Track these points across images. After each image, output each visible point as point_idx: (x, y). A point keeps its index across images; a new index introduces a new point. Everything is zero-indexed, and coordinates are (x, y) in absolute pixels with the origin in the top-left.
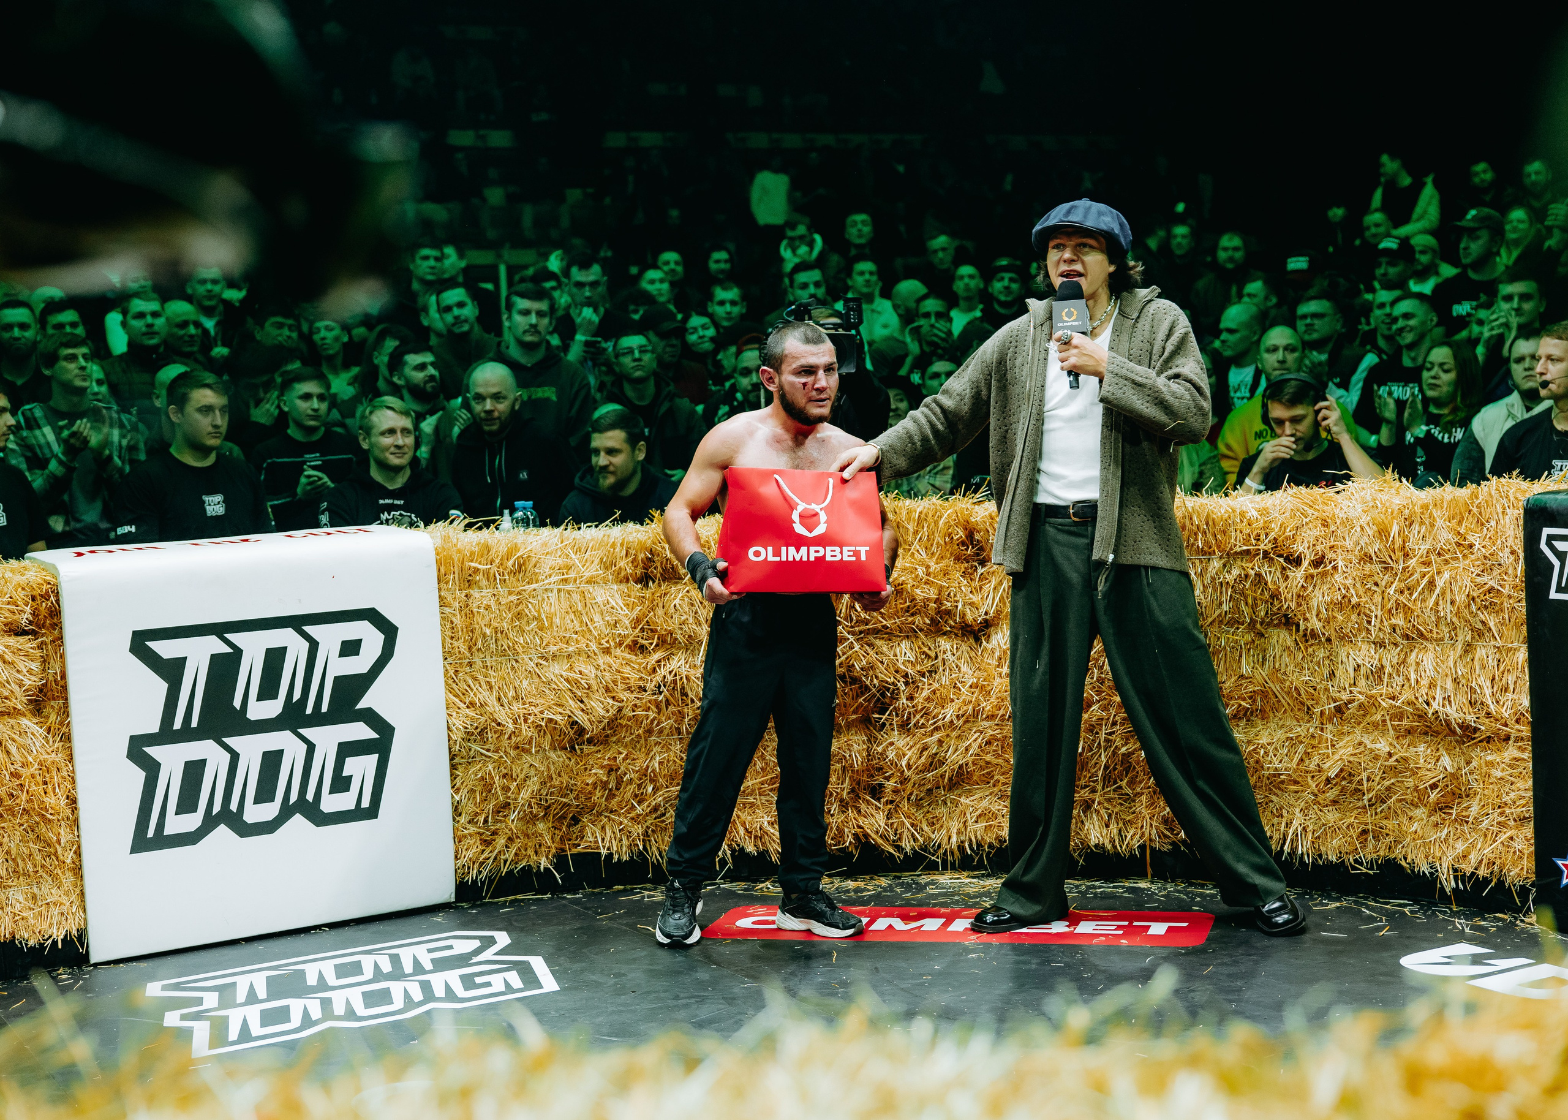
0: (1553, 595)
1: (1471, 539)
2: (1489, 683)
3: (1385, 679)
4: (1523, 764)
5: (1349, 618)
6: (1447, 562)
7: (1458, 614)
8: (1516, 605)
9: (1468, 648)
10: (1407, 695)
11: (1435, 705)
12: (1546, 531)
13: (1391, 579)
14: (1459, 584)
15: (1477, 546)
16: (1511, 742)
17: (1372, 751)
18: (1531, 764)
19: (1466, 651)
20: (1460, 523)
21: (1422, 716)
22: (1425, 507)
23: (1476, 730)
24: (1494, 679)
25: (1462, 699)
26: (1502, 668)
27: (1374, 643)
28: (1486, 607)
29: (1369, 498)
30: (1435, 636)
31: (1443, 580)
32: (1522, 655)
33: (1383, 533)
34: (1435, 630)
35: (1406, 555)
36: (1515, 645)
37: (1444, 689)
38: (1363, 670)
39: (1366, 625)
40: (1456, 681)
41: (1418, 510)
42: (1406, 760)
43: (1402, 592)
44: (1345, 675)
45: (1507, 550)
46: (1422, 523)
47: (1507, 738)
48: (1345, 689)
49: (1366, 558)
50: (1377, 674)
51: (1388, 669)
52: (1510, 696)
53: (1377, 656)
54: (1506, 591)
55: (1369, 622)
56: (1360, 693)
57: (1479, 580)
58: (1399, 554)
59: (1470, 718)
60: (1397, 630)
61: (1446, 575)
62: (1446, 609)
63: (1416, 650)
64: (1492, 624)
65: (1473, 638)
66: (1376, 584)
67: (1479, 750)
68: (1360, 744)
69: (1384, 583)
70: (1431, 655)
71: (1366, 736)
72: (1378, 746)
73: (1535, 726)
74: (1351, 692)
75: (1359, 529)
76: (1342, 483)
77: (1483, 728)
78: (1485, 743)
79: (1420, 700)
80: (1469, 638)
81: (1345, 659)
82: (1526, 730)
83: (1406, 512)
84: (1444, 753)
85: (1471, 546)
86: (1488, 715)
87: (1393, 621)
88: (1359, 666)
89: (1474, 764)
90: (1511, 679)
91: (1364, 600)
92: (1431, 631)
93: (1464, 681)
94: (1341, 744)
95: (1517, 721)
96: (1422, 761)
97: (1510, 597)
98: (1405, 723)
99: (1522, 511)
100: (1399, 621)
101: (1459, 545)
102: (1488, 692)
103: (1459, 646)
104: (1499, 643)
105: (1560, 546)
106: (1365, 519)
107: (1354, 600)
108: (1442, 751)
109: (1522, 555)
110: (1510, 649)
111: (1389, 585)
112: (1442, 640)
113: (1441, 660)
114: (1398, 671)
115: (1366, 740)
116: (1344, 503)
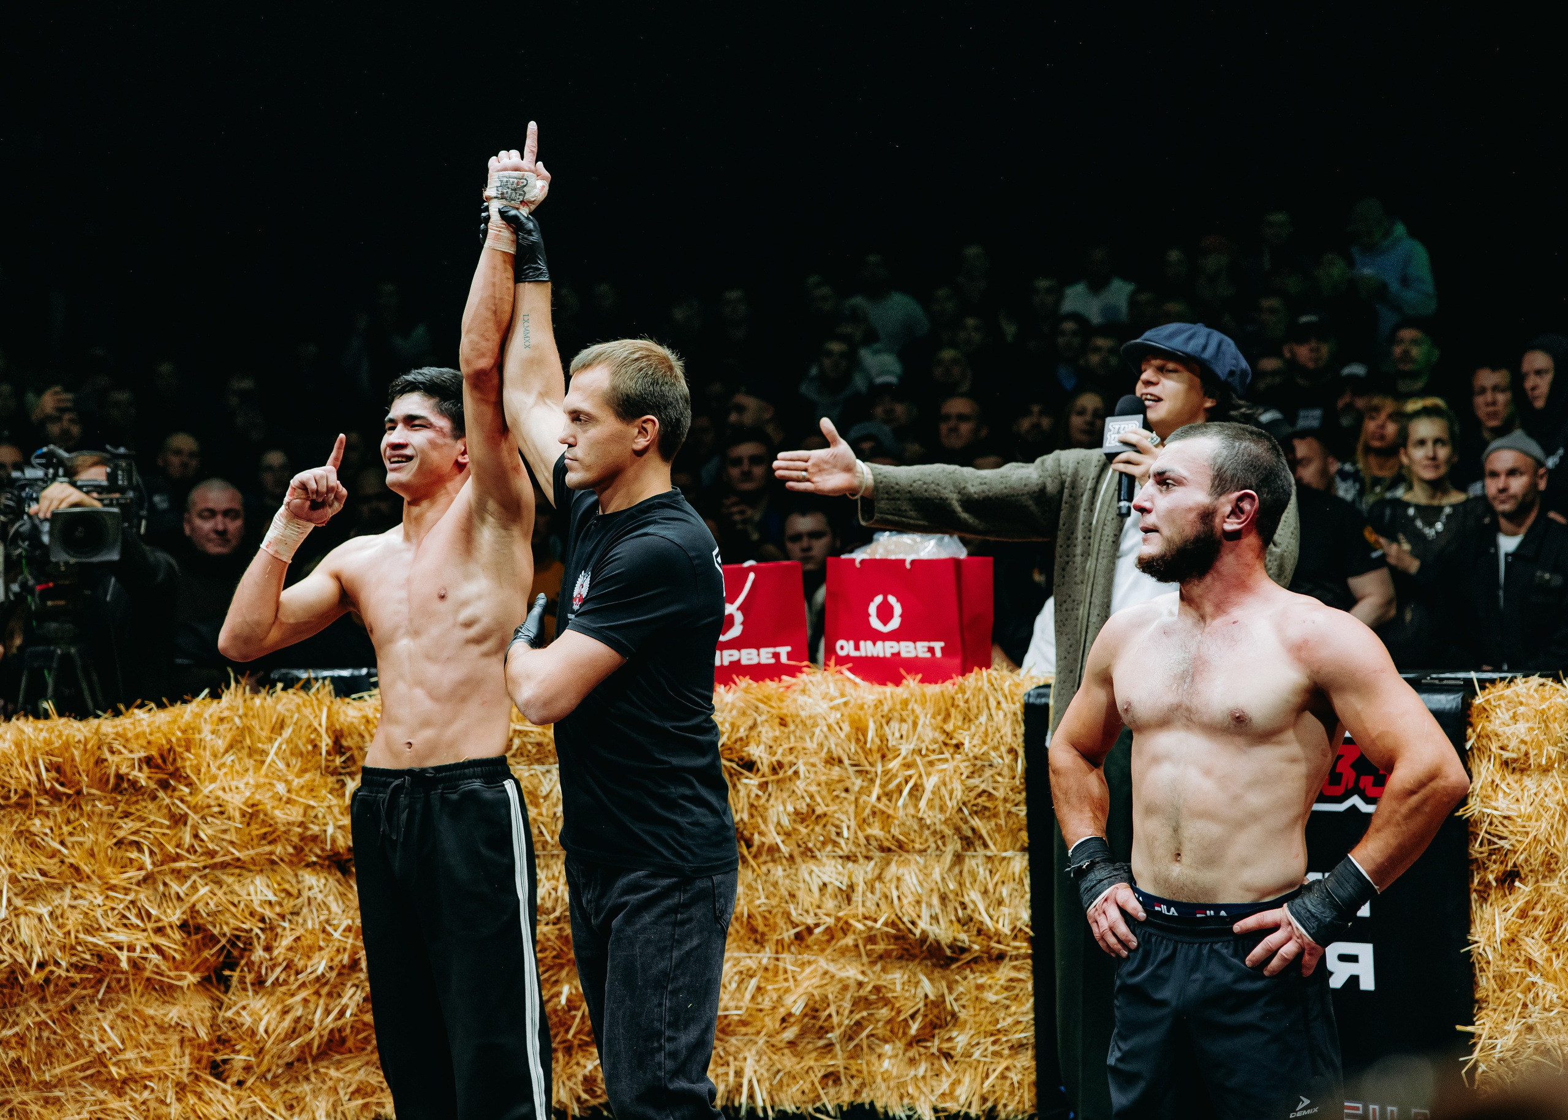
1: (959, 737)
2: (980, 896)
3: (857, 897)
4: (1021, 985)
5: (813, 830)
6: (931, 763)
7: (947, 821)
8: (1014, 809)
9: (958, 859)
10: (886, 915)
11: (922, 925)
13: (866, 784)
14: (949, 787)
15: (967, 745)
16: (1006, 960)
17: (841, 980)
18: (1031, 984)
19: (954, 864)
20: (946, 720)
21: (900, 937)
22: (905, 703)
23: (967, 949)
24: (986, 892)
25: (951, 916)
26: (995, 881)
27: (841, 857)
28: (976, 813)
29: (833, 692)
30: (917, 846)
31: (931, 783)
32: (1020, 863)
33: (859, 731)
34: (918, 840)
35: (883, 757)
36: (1013, 853)
37: (930, 906)
38: (829, 889)
39: (834, 836)
40: (943, 898)
41: (897, 705)
42: (878, 989)
43: (880, 799)
44: (808, 898)
45: (1003, 749)
47: (1001, 956)
48: (807, 912)
49: (833, 760)
50: (847, 894)
51: (860, 888)
52: (1005, 910)
53: (846, 872)
54: (1000, 794)
55: (838, 834)
56: (826, 915)
57: (970, 782)
58: (877, 756)
59: (960, 937)
60: (873, 842)
61: (934, 778)
62: (934, 818)
63: (894, 864)
64: (983, 832)
65: (963, 848)
66: (847, 790)
67: (966, 972)
68: (826, 973)
69: (856, 788)
70: (914, 868)
71: (832, 964)
72: (847, 974)
73: (1035, 941)
74: (816, 915)
75: (825, 729)
77: (976, 947)
78: (973, 965)
79: (905, 920)
80: (959, 846)
81: (807, 877)
82: (1025, 947)
83: (886, 708)
84: (923, 977)
85: (958, 746)
86: (979, 932)
87: (869, 831)
88: (825, 885)
89: (960, 988)
90: (1006, 891)
91: (831, 808)
92: (913, 841)
93: (951, 896)
94: (804, 975)
95: (1015, 938)
96: (898, 988)
97: (1005, 800)
98: (881, 947)
99: (1020, 708)
100: (876, 831)
101: (946, 744)
102: (980, 907)
103: (948, 858)
104: (992, 851)
106: (833, 717)
107: (819, 811)
109: (1021, 752)
110: (1004, 858)
111: (865, 791)
112: (925, 850)
113: (926, 872)
114: (872, 887)
115: (832, 968)
116: (802, 699)
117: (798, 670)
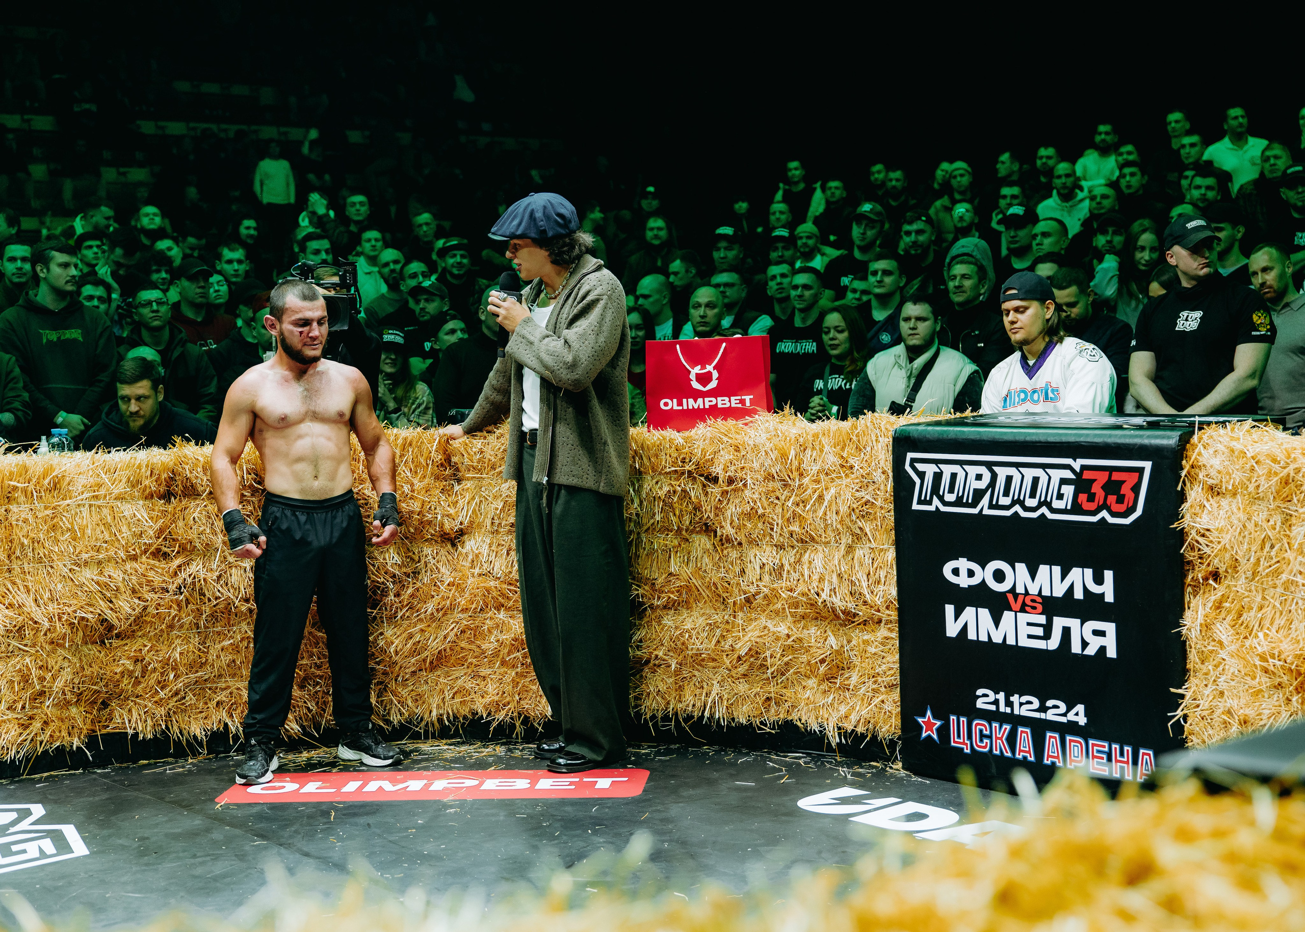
0: (915, 506)
1: (851, 461)
2: (865, 577)
3: (785, 575)
4: (892, 642)
5: (756, 525)
6: (833, 480)
7: (842, 522)
8: (886, 514)
9: (850, 549)
10: (802, 588)
11: (824, 596)
12: (910, 455)
13: (789, 494)
14: (843, 498)
15: (857, 467)
16: (882, 624)
17: (774, 633)
18: (897, 642)
19: (848, 553)
20: (843, 449)
21: (813, 605)
22: (816, 436)
23: (855, 615)
24: (869, 574)
25: (845, 590)
26: (875, 566)
27: (776, 546)
28: (863, 516)
29: (771, 428)
30: (823, 540)
31: (830, 495)
32: (891, 555)
34: (824, 535)
35: (801, 475)
36: (886, 546)
37: (831, 583)
38: (767, 568)
39: (769, 531)
40: (840, 576)
41: (810, 438)
42: (800, 640)
43: (798, 505)
44: (753, 572)
45: (880, 471)
46: (813, 448)
47: (880, 621)
48: (753, 583)
49: (770, 477)
50: (778, 571)
51: (787, 567)
52: (881, 587)
53: (778, 556)
54: (879, 503)
55: (772, 529)
56: (765, 586)
57: (858, 494)
58: (795, 474)
59: (851, 606)
60: (794, 536)
61: (833, 491)
62: (832, 518)
63: (809, 551)
64: (867, 530)
65: (853, 541)
66: (778, 498)
67: (857, 631)
68: (765, 628)
69: (783, 497)
70: (821, 555)
71: (769, 621)
72: (779, 629)
73: (901, 611)
74: (758, 586)
75: (764, 454)
77: (861, 613)
78: (862, 626)
79: (812, 591)
80: (850, 541)
81: (753, 559)
82: (894, 615)
83: (802, 440)
84: (830, 634)
85: (851, 467)
86: (865, 603)
87: (791, 528)
88: (764, 565)
89: (854, 642)
90: (883, 574)
91: (768, 511)
92: (821, 536)
93: (846, 576)
94: (750, 628)
95: (887, 608)
96: (813, 641)
97: (882, 508)
98: (801, 610)
99: (891, 439)
100: (795, 528)
101: (842, 466)
102: (865, 584)
103: (843, 547)
104: (873, 545)
105: (921, 467)
106: (768, 446)
107: (760, 511)
108: (829, 633)
109: (891, 474)
110: (882, 550)
111: (788, 499)
112: (828, 543)
113: (827, 559)
114: (794, 568)
115: (770, 624)
116: (752, 433)
117: (755, 412)
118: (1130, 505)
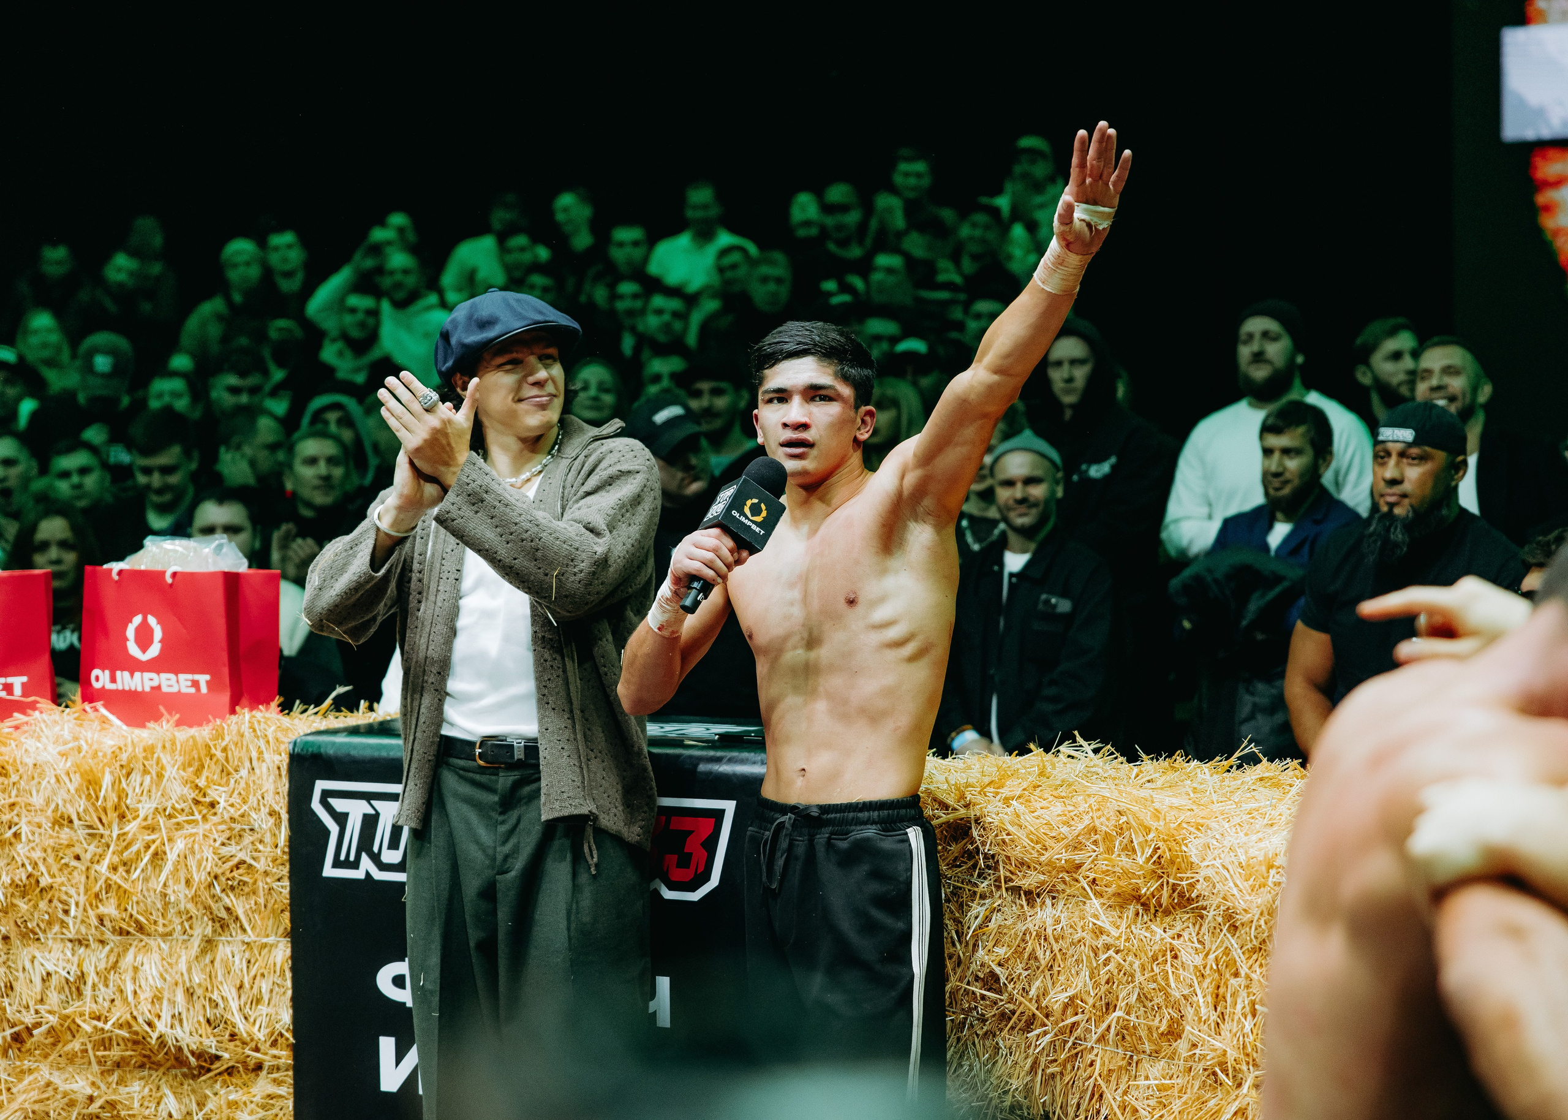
0: (329, 871)
1: (213, 794)
2: (234, 992)
3: (88, 991)
4: (279, 1103)
5: (36, 906)
6: (179, 826)
7: (194, 899)
8: (275, 885)
9: (209, 944)
10: (119, 1013)
11: (161, 1027)
12: (321, 785)
13: (99, 851)
14: (198, 856)
15: (222, 804)
16: (264, 1072)
17: (65, 1094)
18: (290, 1103)
19: (203, 952)
20: (198, 772)
21: (138, 1041)
22: (149, 750)
23: (218, 1058)
24: (241, 987)
25: (194, 1017)
26: (252, 973)
27: (71, 941)
28: (232, 888)
29: (67, 735)
30: (161, 929)
31: (176, 851)
32: (282, 952)
33: (91, 783)
34: (161, 921)
35: (122, 817)
36: (271, 940)
37: (172, 1003)
38: (54, 980)
39: (61, 915)
40: (190, 993)
41: (139, 752)
42: (112, 1105)
43: (115, 869)
44: (27, 990)
45: (264, 811)
46: (145, 772)
47: (259, 1067)
48: (27, 1007)
49: (63, 821)
50: (76, 986)
51: (92, 978)
52: (263, 1009)
53: (75, 960)
54: (261, 866)
55: (66, 912)
56: (50, 1012)
57: (224, 851)
58: (113, 816)
59: (211, 1044)
60: (107, 922)
61: (180, 845)
62: (179, 893)
63: (132, 951)
64: (240, 912)
65: (214, 931)
66: (78, 858)
67: (218, 1086)
68: (48, 1084)
69: (88, 856)
70: (156, 956)
71: (56, 1073)
72: (74, 1087)
73: (297, 1050)
74: (37, 1012)
75: (53, 780)
76: (24, 713)
77: (226, 1055)
78: (226, 1076)
79: (140, 1020)
80: (209, 931)
81: (28, 965)
82: (285, 1057)
83: (124, 757)
84: (167, 1091)
85: (212, 805)
86: (233, 1036)
87: (102, 910)
88: (49, 974)
89: (210, 1106)
90: (265, 986)
91: (59, 880)
92: (155, 922)
93: (199, 992)
94: (21, 1086)
95: (274, 1044)
96: (136, 1105)
97: (266, 873)
98: (115, 1053)
99: (285, 759)
100: (109, 909)
101: (197, 802)
102: (234, 1005)
103: (196, 944)
104: (251, 936)
105: (339, 805)
106: (63, 766)
107: (45, 881)
108: (166, 1091)
109: (285, 817)
110: (264, 946)
111: (97, 859)
112: (170, 934)
113: (169, 963)
114: (106, 979)
115: (57, 1079)
116: (30, 743)
117: (33, 706)
118: (701, 869)
